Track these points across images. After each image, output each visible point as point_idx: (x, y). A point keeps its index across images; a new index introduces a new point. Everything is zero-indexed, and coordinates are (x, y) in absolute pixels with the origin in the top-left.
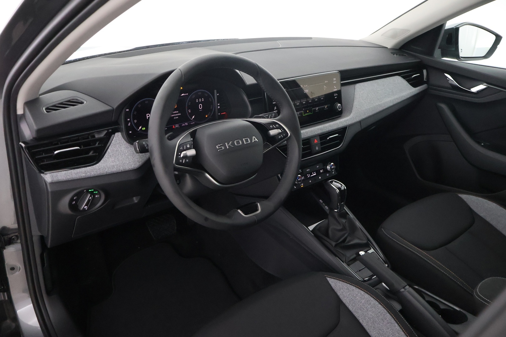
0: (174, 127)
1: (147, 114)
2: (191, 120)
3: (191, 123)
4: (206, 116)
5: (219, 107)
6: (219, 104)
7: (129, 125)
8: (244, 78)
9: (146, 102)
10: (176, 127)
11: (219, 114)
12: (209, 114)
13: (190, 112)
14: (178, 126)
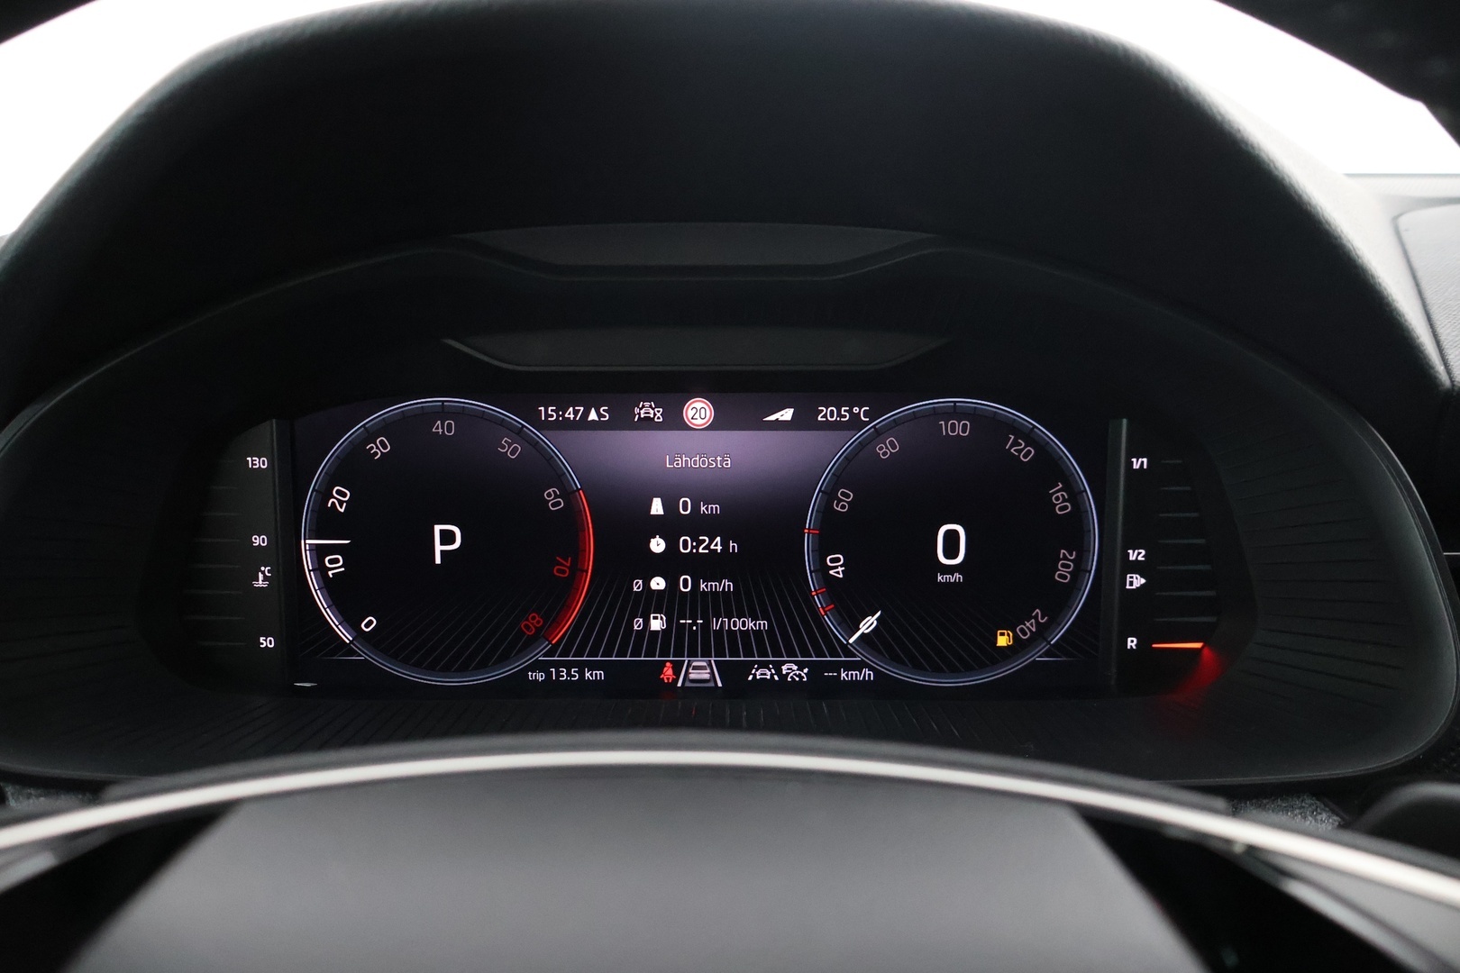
0: (668, 672)
1: (438, 528)
2: (846, 650)
3: (836, 667)
4: (1002, 641)
5: (1137, 581)
6: (1137, 555)
7: (260, 583)
8: (1452, 356)
9: (438, 428)
10: (694, 675)
11: (1132, 643)
12: (1030, 626)
13: (838, 572)
14: (705, 675)
